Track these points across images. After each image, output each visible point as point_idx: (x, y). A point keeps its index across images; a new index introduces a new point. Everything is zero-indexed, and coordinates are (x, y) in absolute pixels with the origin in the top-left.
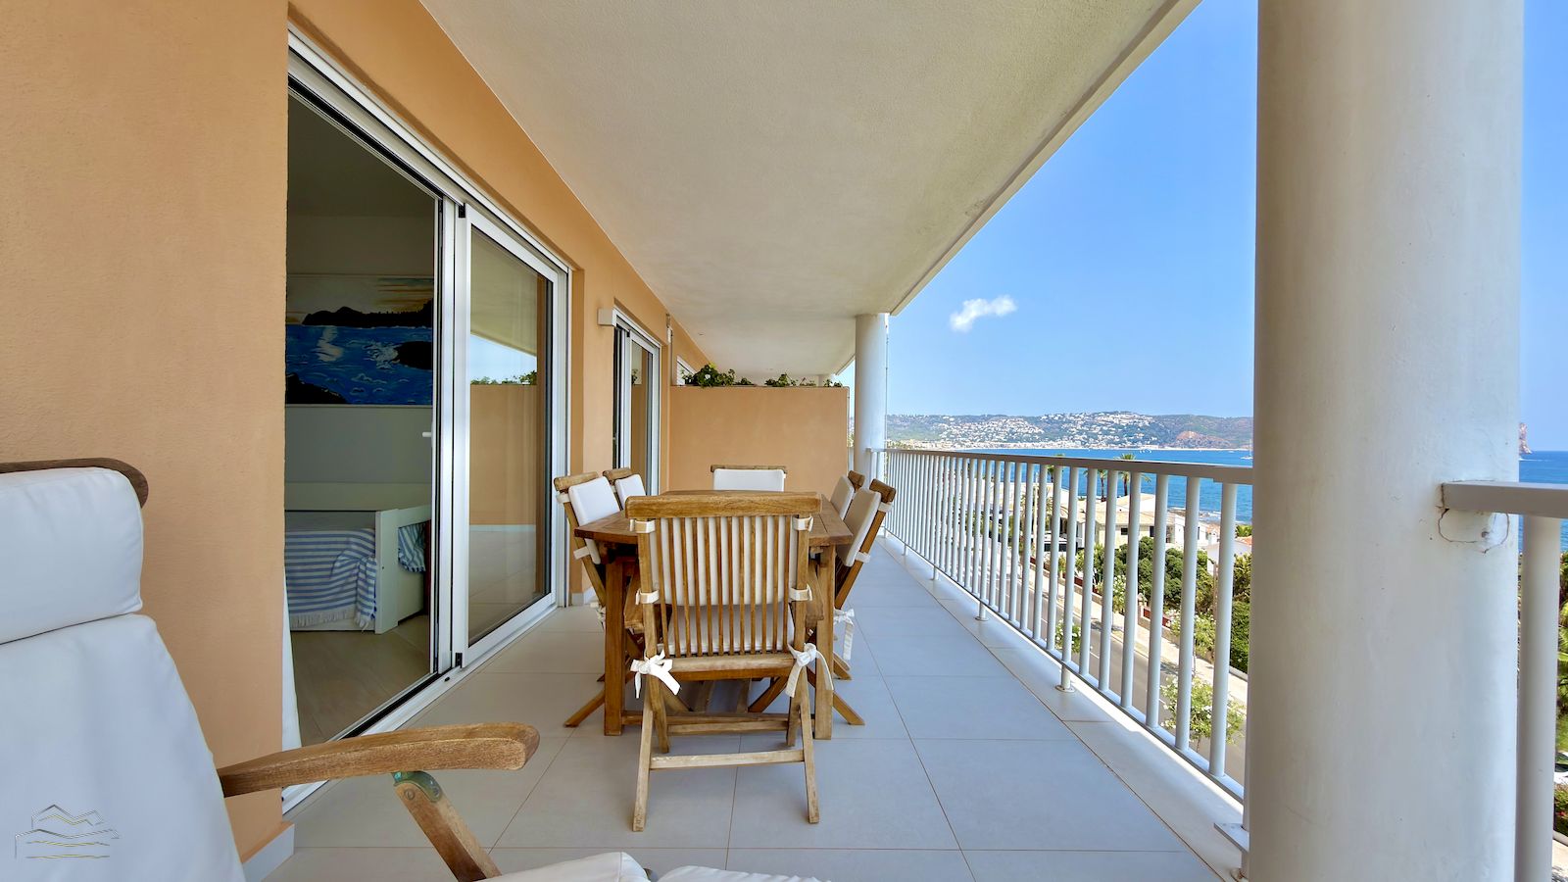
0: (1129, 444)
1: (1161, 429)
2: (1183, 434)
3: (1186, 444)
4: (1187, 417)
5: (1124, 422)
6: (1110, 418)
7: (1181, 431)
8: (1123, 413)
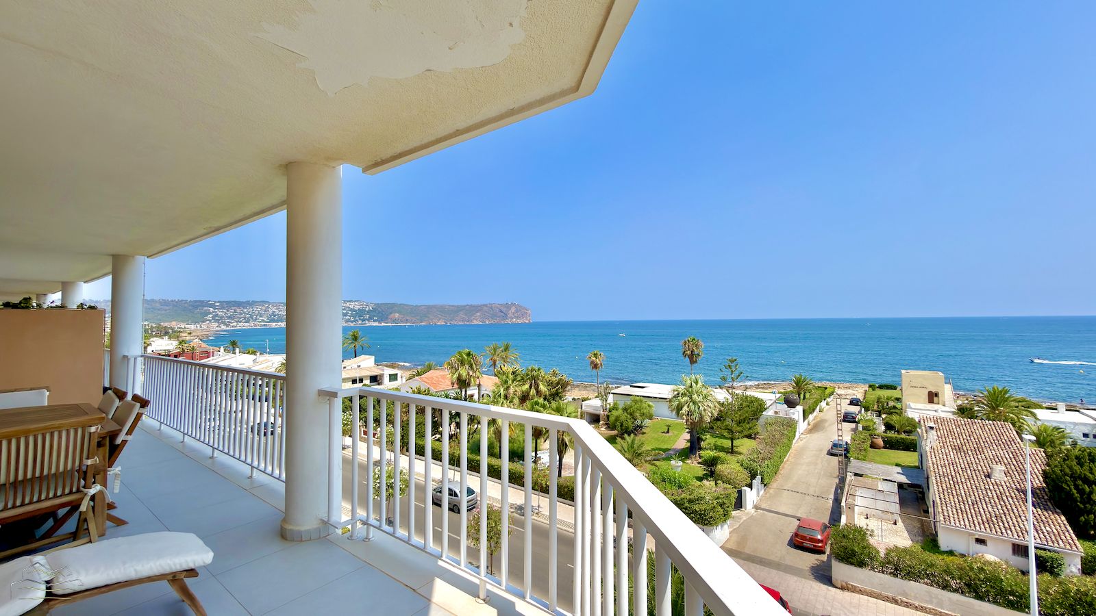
0: (360, 322)
1: (379, 312)
2: (392, 315)
3: (394, 321)
4: (394, 305)
5: (357, 308)
6: (348, 305)
7: (391, 313)
8: (356, 301)
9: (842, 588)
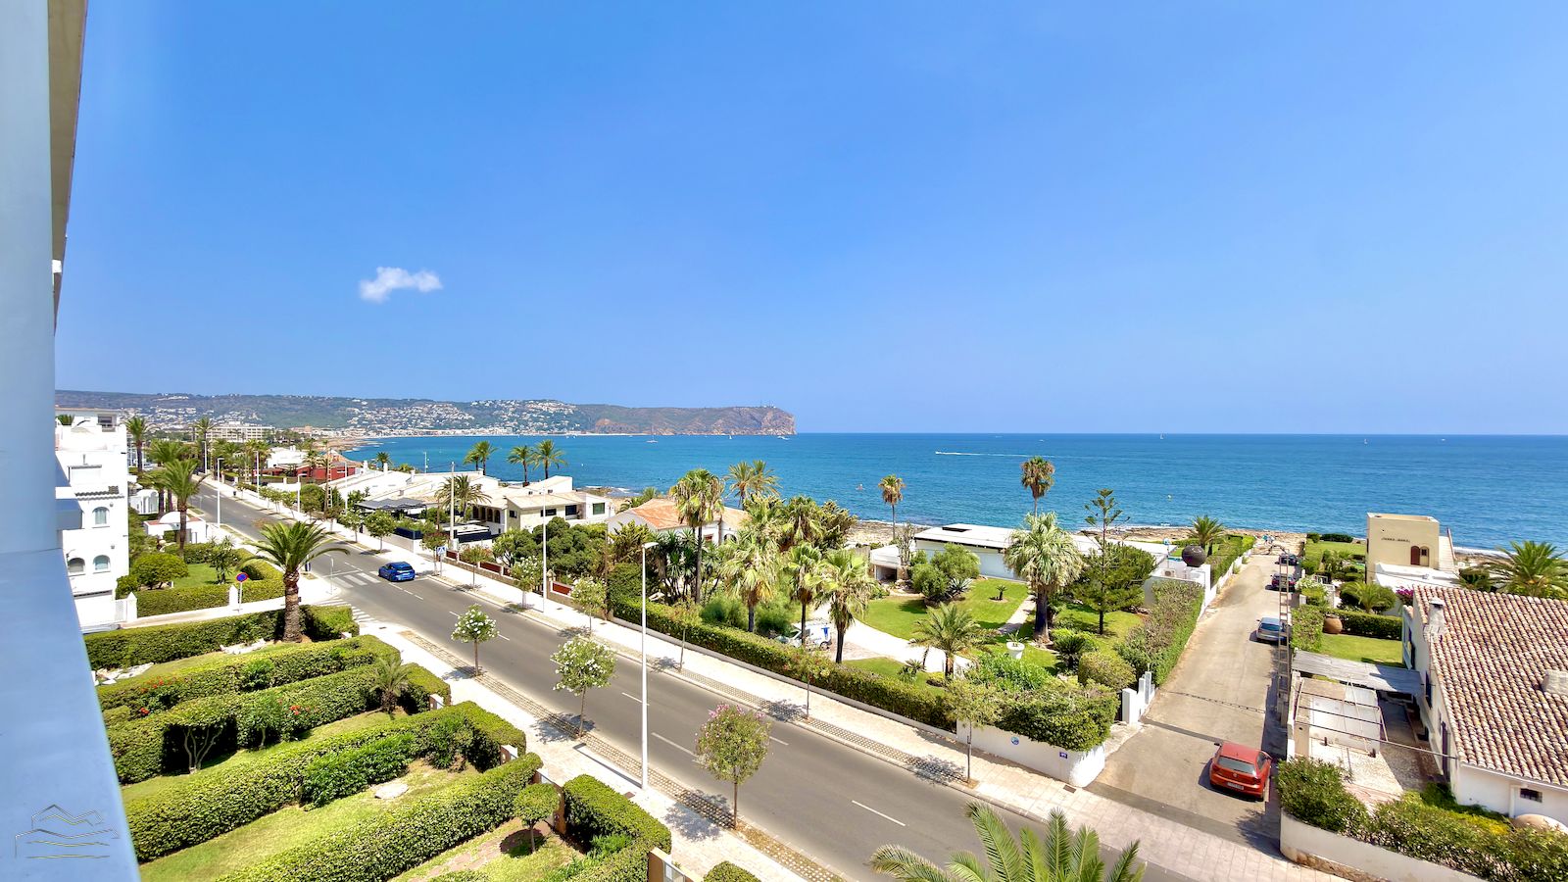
0: (556, 430)
1: (583, 417)
2: (600, 421)
3: (603, 430)
4: (602, 407)
5: (552, 410)
6: (539, 406)
7: (598, 419)
8: (550, 401)
9: (1299, 862)
